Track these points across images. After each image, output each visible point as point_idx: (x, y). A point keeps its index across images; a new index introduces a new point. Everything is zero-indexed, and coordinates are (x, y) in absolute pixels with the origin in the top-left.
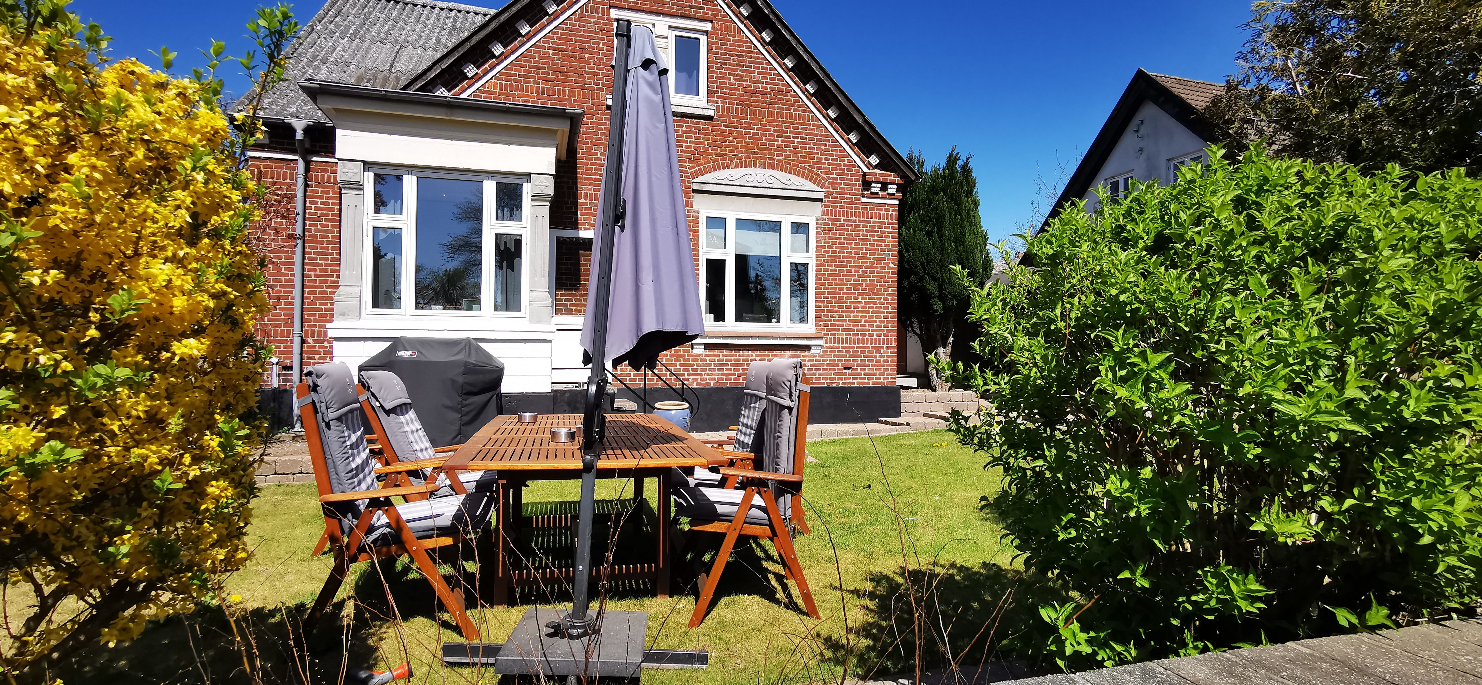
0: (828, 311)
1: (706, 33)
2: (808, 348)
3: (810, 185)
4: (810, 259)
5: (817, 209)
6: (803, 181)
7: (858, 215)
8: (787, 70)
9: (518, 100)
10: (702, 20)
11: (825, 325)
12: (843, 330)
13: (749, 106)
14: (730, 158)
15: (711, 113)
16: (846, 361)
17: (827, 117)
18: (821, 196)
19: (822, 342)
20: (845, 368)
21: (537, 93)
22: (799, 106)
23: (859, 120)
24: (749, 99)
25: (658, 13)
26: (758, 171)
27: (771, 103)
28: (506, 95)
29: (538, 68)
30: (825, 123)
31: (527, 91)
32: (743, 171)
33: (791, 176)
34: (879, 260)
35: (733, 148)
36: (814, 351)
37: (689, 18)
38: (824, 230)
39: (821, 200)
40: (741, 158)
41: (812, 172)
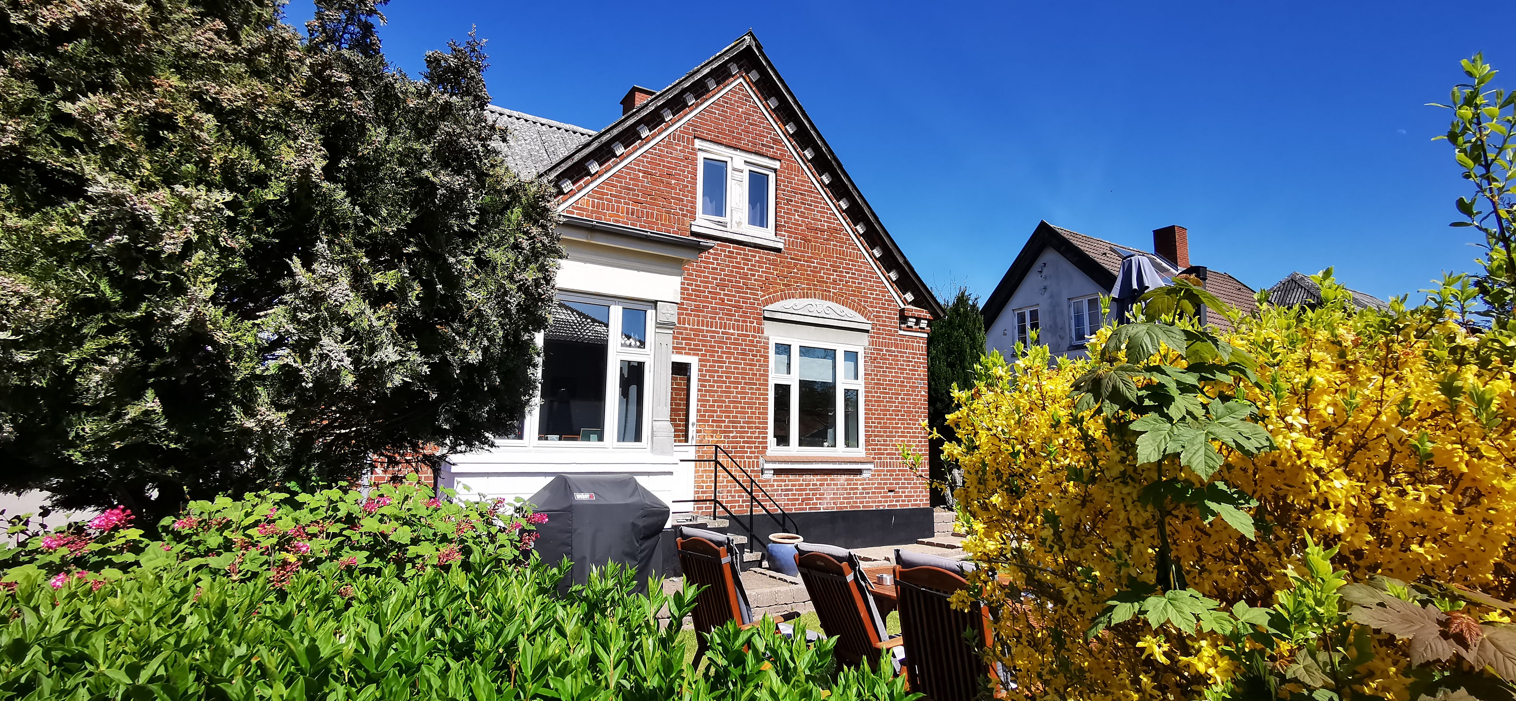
0: (876, 436)
1: (775, 170)
2: (859, 472)
3: (860, 318)
4: (860, 385)
5: (865, 339)
6: (853, 312)
7: (896, 346)
8: (841, 211)
9: (609, 219)
10: (773, 158)
11: (874, 450)
12: (888, 454)
13: (810, 241)
14: (795, 289)
15: (780, 246)
16: (891, 484)
17: (872, 256)
18: (868, 327)
19: (871, 466)
20: (890, 491)
21: (628, 213)
22: (850, 244)
23: (901, 261)
24: (810, 235)
25: (735, 148)
26: (818, 302)
27: (828, 240)
28: (598, 213)
29: (629, 189)
30: (870, 260)
31: (618, 211)
32: (805, 301)
33: (843, 308)
34: (914, 388)
35: (798, 280)
36: (866, 475)
37: (762, 155)
38: (871, 359)
39: (867, 331)
40: (803, 289)
41: (859, 304)
